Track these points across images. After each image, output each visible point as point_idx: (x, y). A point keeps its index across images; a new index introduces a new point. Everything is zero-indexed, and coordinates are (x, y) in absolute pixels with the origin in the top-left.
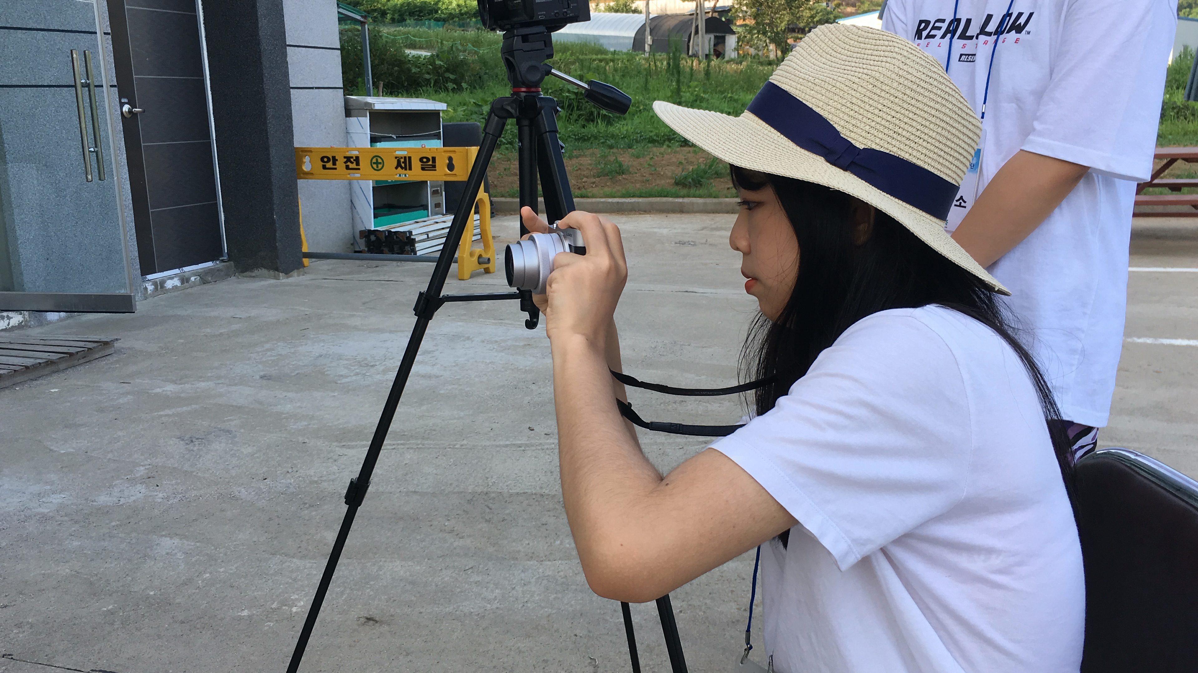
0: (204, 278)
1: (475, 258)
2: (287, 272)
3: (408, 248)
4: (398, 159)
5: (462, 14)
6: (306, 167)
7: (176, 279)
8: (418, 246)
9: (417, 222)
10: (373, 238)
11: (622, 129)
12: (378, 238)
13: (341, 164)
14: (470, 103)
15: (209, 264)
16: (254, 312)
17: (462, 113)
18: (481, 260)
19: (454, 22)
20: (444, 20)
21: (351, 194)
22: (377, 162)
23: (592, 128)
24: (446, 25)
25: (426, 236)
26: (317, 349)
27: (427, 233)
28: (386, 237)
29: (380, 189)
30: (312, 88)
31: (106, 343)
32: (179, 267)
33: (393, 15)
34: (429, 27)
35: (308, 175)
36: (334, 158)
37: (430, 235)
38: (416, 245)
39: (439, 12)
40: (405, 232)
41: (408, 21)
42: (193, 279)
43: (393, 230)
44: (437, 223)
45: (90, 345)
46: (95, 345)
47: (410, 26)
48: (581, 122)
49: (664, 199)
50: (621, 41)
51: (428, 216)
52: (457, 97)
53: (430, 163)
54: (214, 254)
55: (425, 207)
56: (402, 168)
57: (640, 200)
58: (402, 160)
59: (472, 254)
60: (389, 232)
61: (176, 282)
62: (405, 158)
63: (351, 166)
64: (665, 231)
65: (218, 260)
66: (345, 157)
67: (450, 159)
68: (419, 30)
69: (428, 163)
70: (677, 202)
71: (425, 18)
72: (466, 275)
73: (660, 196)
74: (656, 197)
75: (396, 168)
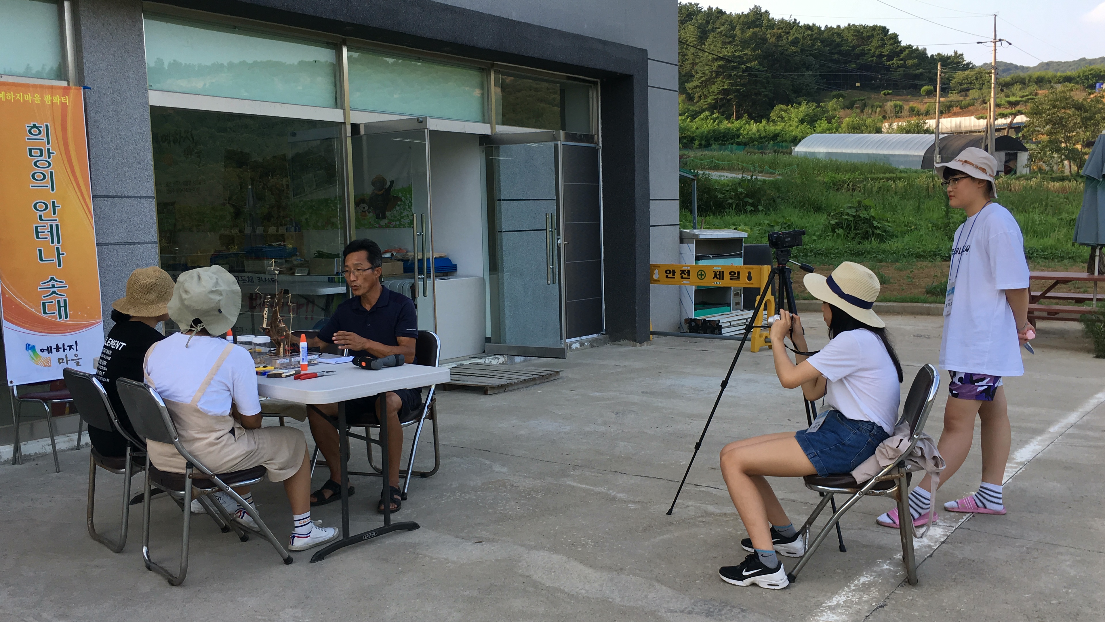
0: (593, 344)
1: (763, 338)
2: (641, 343)
3: (716, 331)
4: (715, 272)
5: (761, 138)
6: (656, 276)
7: (577, 343)
8: (724, 331)
9: (723, 315)
10: (693, 324)
11: (893, 246)
12: (697, 325)
13: (678, 275)
14: (764, 224)
15: (595, 335)
16: (627, 363)
17: (757, 232)
18: (767, 340)
19: (754, 145)
20: (745, 144)
21: (680, 295)
22: (701, 274)
23: (867, 245)
24: (747, 148)
25: (729, 324)
26: (669, 382)
27: (730, 322)
28: (702, 323)
29: (700, 292)
30: (661, 226)
31: (557, 372)
32: (579, 336)
33: (701, 140)
34: (731, 151)
35: (657, 281)
36: (674, 271)
37: (732, 324)
38: (722, 330)
39: (741, 137)
40: (715, 321)
41: (713, 146)
42: (586, 344)
43: (707, 319)
44: (737, 315)
45: (551, 373)
46: (553, 372)
47: (715, 150)
48: (857, 239)
49: (915, 304)
50: (911, 159)
51: (731, 311)
52: (754, 218)
53: (736, 275)
54: (597, 330)
55: (729, 305)
56: (717, 278)
57: (895, 304)
58: (718, 273)
59: (761, 336)
60: (705, 320)
61: (577, 345)
62: (720, 272)
63: (684, 276)
64: (908, 328)
65: (600, 333)
66: (681, 271)
67: (749, 273)
68: (722, 154)
69: (735, 275)
70: (925, 307)
71: (728, 142)
72: (757, 349)
73: (912, 302)
74: (908, 302)
75: (714, 278)
